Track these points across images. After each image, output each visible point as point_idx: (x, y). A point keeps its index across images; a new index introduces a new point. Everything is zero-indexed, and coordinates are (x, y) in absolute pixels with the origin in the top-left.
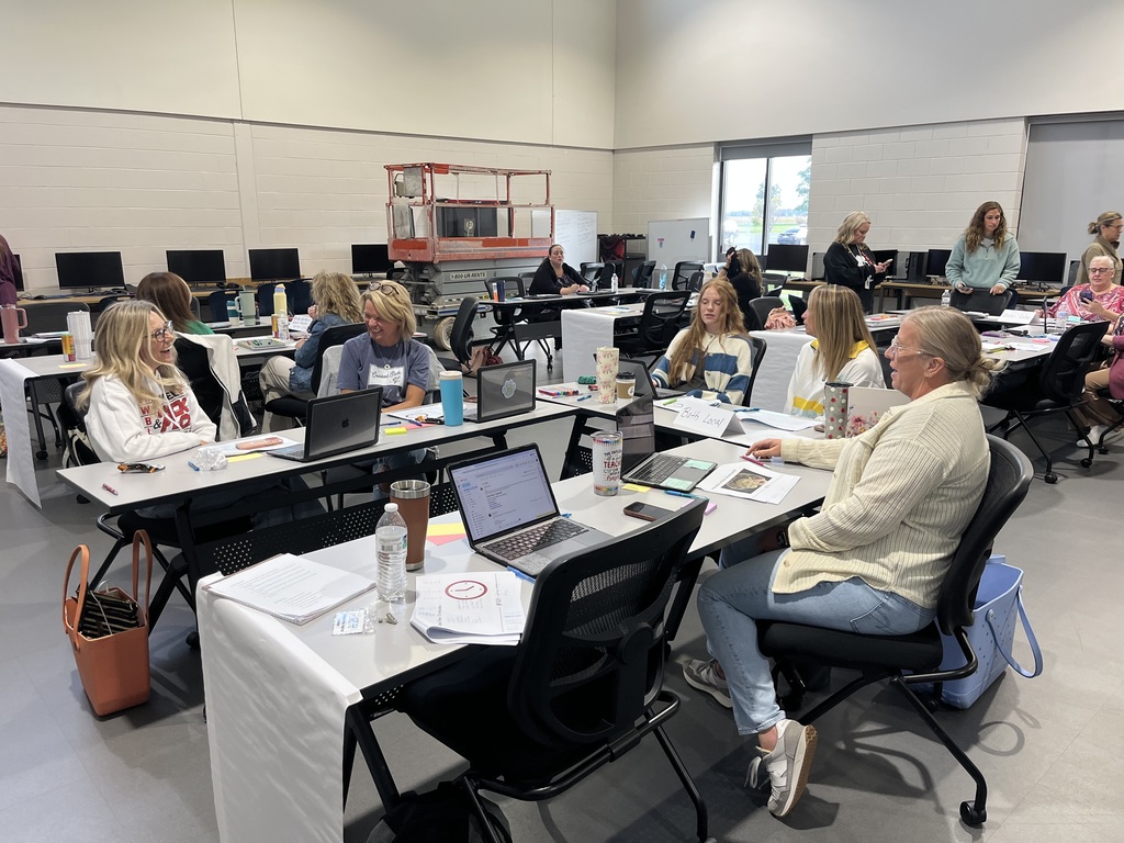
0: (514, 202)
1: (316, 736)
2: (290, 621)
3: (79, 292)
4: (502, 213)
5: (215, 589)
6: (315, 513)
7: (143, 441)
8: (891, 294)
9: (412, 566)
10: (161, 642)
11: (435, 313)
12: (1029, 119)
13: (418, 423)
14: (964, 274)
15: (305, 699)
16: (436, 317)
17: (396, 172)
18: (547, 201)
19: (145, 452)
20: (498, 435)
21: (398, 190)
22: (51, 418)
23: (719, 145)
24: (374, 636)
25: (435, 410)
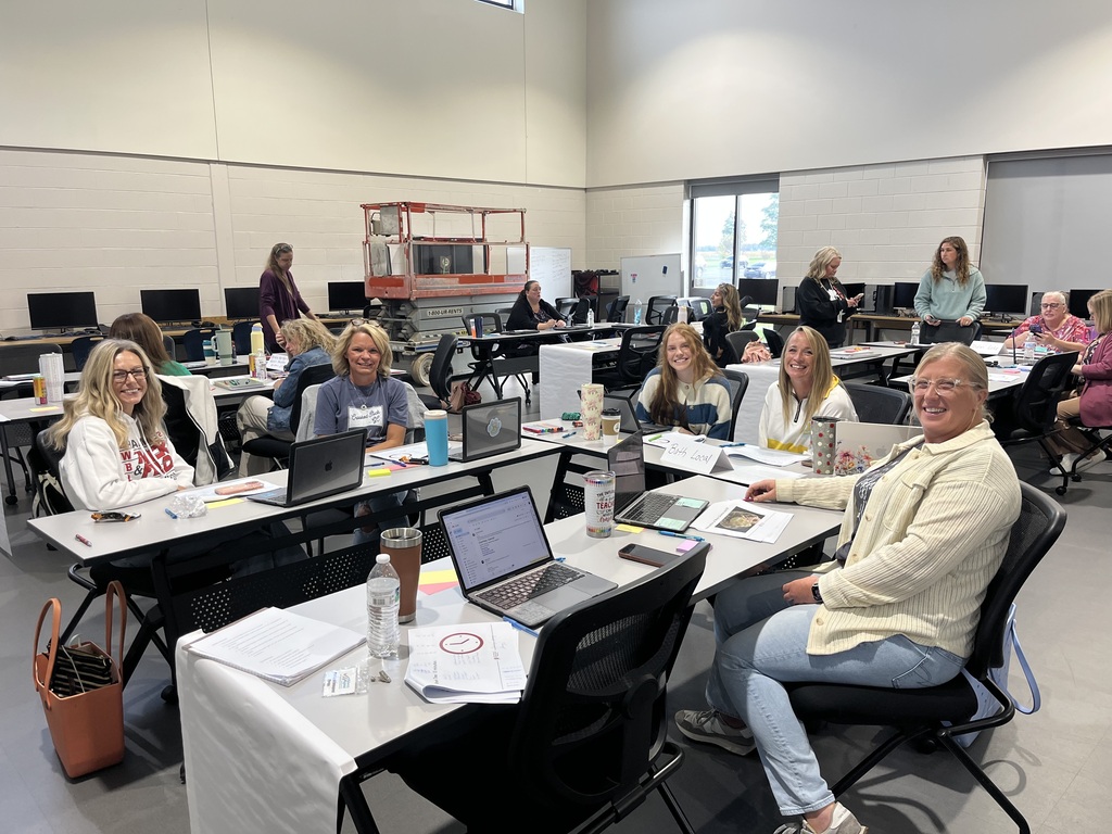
0: (489, 239)
1: (309, 809)
2: (277, 682)
3: (51, 332)
4: (478, 250)
5: (196, 648)
6: (296, 559)
7: (118, 488)
8: (860, 325)
9: (404, 618)
10: (136, 696)
11: (413, 349)
12: (987, 157)
13: (402, 464)
14: (931, 306)
15: (294, 769)
16: (413, 353)
17: (372, 211)
18: (522, 239)
19: (119, 499)
20: (483, 474)
21: (375, 228)
22: (21, 461)
23: (688, 182)
24: (366, 697)
25: (419, 450)
